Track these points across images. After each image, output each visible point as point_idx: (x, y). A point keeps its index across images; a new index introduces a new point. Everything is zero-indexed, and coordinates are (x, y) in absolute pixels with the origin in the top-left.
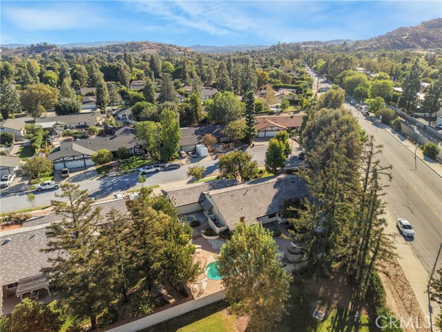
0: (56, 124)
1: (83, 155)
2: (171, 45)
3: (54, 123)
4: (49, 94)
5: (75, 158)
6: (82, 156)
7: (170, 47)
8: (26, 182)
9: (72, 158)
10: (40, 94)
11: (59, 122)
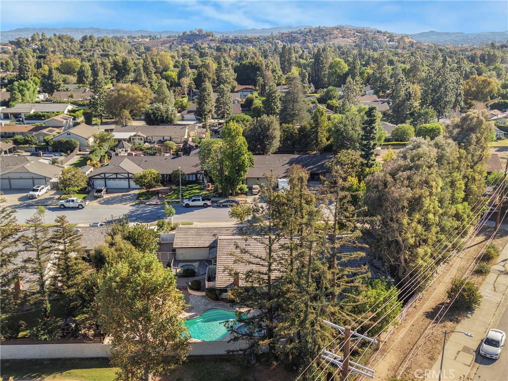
0: (135, 136)
1: (128, 173)
2: (378, 32)
3: (133, 134)
4: (138, 97)
5: (119, 176)
6: (126, 175)
7: (377, 35)
8: (57, 197)
9: (114, 176)
10: (128, 95)
11: (139, 134)
